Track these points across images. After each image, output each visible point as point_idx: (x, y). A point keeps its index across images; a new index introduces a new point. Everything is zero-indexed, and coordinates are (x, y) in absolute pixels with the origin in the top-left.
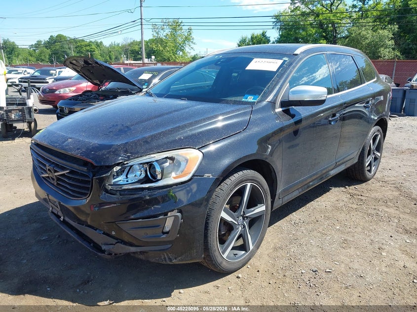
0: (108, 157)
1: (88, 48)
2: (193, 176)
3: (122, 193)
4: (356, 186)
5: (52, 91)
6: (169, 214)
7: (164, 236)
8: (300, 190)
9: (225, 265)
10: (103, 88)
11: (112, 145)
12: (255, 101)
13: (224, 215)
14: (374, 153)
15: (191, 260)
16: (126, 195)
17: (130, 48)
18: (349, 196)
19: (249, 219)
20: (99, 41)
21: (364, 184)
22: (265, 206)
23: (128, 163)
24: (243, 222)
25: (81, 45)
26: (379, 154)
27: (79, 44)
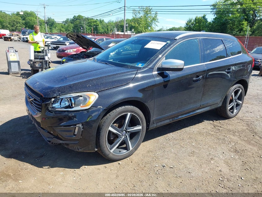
0: (49, 94)
1: (95, 23)
2: (92, 106)
3: (56, 112)
4: (220, 121)
5: (63, 51)
6: (77, 125)
7: (74, 136)
8: (171, 120)
9: (111, 156)
10: (89, 51)
11: (54, 87)
12: (142, 67)
13: (111, 129)
14: (236, 101)
15: (89, 150)
16: (58, 113)
17: (120, 24)
18: (213, 126)
19: (130, 133)
20: (102, 19)
21: (227, 120)
22: (141, 126)
23: (59, 97)
24: (126, 134)
25: (91, 22)
26: (241, 102)
27: (90, 21)
